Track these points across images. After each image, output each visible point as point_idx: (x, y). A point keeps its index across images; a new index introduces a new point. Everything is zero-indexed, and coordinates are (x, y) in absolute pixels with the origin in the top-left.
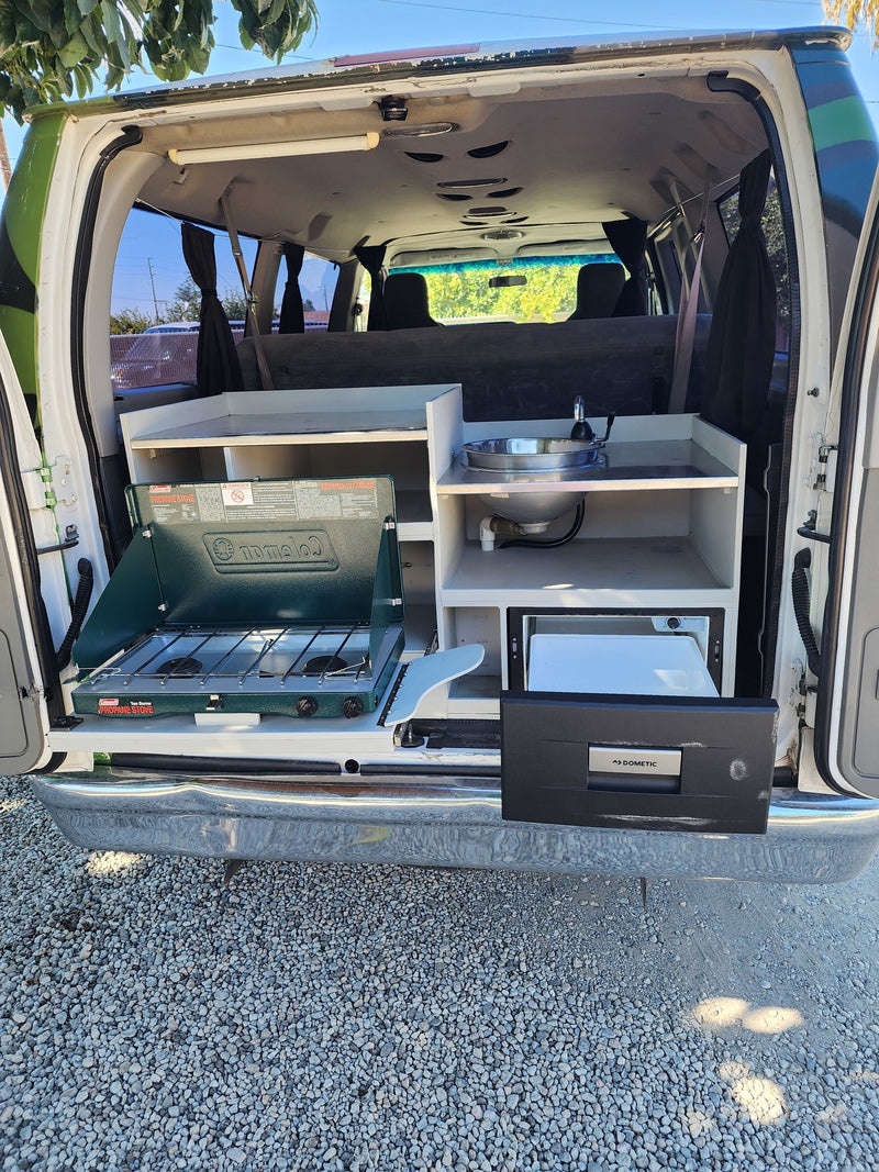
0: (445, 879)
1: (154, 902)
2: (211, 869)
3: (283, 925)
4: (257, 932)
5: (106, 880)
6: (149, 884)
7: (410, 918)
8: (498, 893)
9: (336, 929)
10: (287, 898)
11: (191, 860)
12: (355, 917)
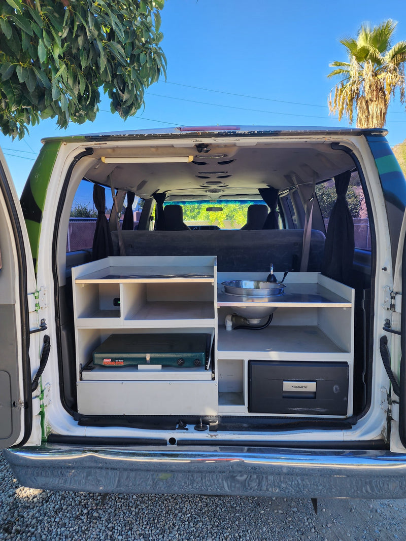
0: (204, 500)
1: (53, 517)
2: (82, 497)
3: (124, 529)
4: (110, 533)
5: (26, 504)
6: (49, 506)
7: (189, 523)
8: (232, 507)
9: (151, 530)
10: (124, 513)
11: (71, 492)
12: (161, 523)
